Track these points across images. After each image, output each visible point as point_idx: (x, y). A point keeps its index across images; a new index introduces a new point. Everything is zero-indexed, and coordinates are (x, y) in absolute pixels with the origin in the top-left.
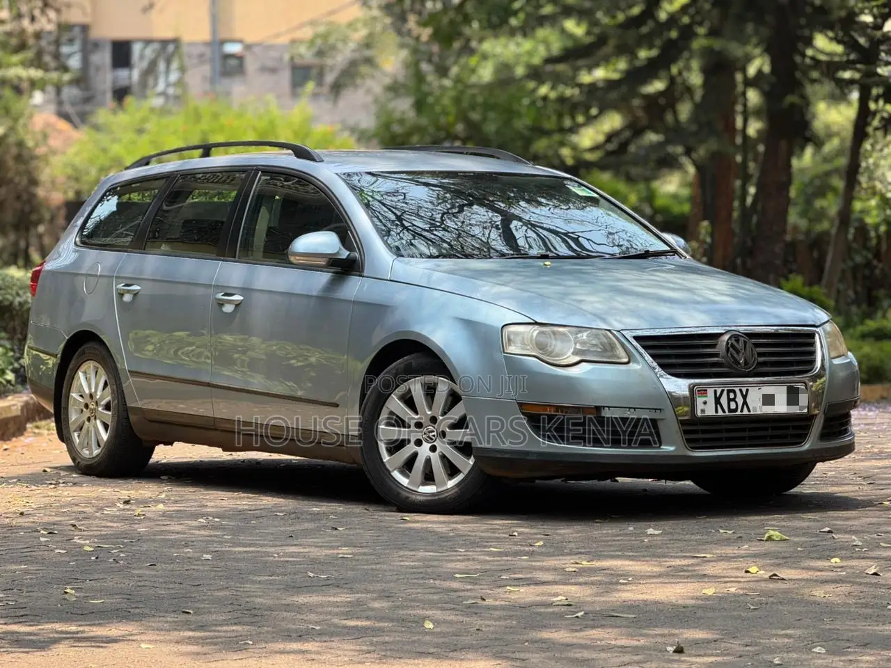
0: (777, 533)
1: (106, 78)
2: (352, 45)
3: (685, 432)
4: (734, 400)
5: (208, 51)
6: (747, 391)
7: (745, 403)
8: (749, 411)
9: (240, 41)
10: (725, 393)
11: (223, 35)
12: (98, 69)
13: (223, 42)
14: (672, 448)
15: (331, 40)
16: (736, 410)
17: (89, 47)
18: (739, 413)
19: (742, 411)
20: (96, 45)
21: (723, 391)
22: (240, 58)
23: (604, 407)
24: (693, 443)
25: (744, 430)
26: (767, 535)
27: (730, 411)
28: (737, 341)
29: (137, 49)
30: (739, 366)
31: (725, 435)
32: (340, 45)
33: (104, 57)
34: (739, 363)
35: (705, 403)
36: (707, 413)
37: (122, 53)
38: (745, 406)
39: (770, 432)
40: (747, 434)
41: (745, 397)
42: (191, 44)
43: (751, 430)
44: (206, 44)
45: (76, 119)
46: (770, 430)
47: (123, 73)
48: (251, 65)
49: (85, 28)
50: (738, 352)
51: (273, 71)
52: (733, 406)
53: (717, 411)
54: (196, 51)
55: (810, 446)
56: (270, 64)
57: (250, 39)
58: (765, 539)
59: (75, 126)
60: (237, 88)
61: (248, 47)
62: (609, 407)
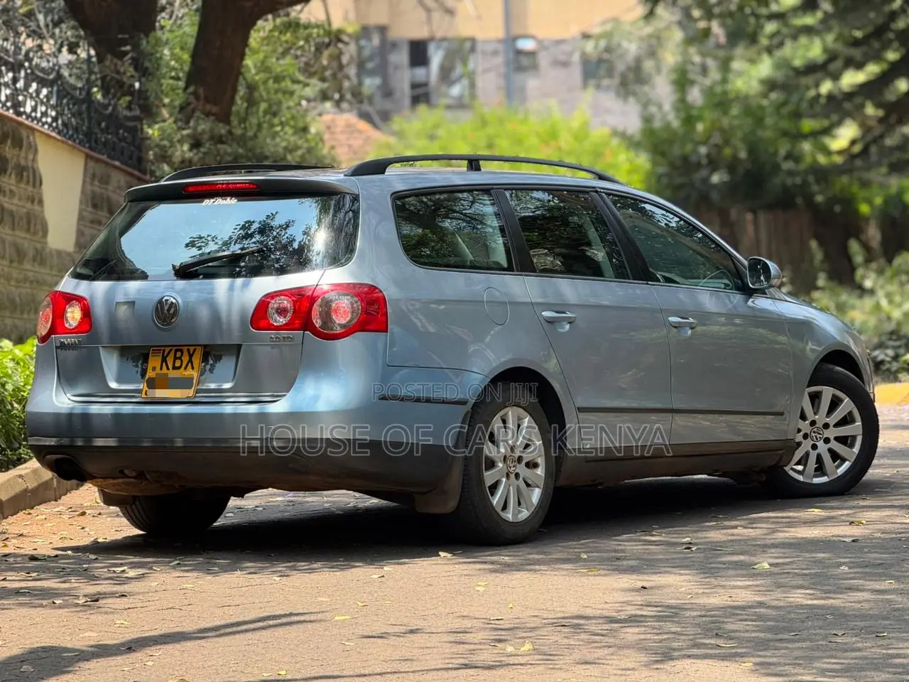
1: (404, 77)
5: (501, 48)
9: (533, 37)
11: (516, 31)
12: (397, 68)
13: (515, 39)
17: (388, 46)
20: (395, 45)
22: (531, 54)
29: (432, 48)
32: (624, 44)
33: (401, 57)
37: (419, 53)
42: (485, 42)
44: (500, 41)
45: (376, 118)
47: (420, 73)
48: (544, 60)
49: (383, 30)
51: (565, 64)
54: (490, 48)
56: (562, 58)
57: (541, 34)
59: (375, 126)
60: (531, 83)
61: (540, 43)
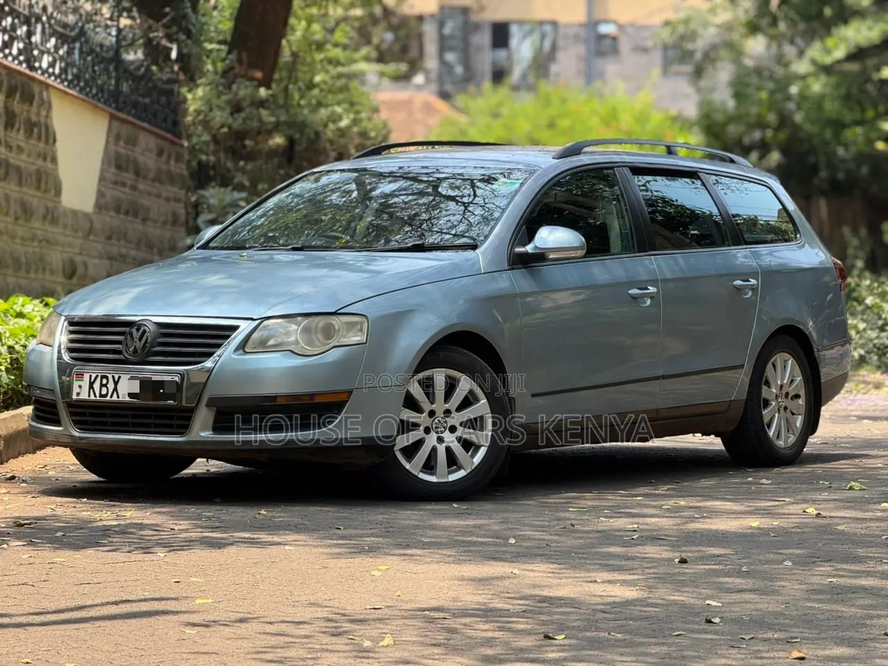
1: (486, 58)
2: (712, 31)
3: (73, 414)
4: (105, 386)
5: (583, 32)
6: (119, 377)
7: (115, 389)
8: (118, 397)
9: (615, 22)
10: (99, 379)
11: (598, 15)
12: (478, 49)
13: (597, 23)
15: (693, 26)
16: (106, 396)
17: (469, 28)
18: (108, 398)
19: (111, 397)
20: (477, 27)
21: (97, 376)
22: (614, 38)
27: (101, 396)
28: (138, 330)
29: (514, 29)
32: (701, 31)
33: (484, 39)
35: (80, 387)
36: (81, 397)
37: (501, 35)
38: (115, 393)
41: (116, 383)
42: (568, 26)
43: (133, 416)
44: (581, 25)
47: (501, 53)
48: (625, 45)
49: (465, 11)
51: (645, 50)
52: (104, 391)
53: (89, 396)
54: (571, 32)
56: (642, 43)
57: (622, 19)
60: (611, 68)
61: (621, 27)
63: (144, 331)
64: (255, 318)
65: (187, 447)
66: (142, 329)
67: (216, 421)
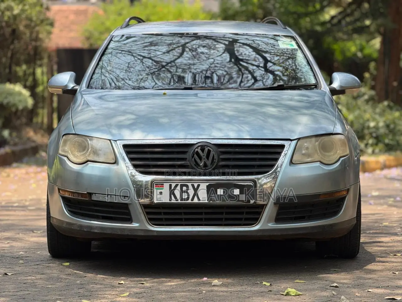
0: (293, 290)
3: (148, 213)
14: (137, 225)
23: (93, 193)
24: (154, 221)
25: (201, 213)
26: (286, 292)
28: (203, 150)
30: (199, 167)
31: (184, 217)
34: (199, 165)
39: (224, 216)
40: (203, 216)
43: (206, 213)
46: (224, 215)
50: (200, 158)
55: (260, 227)
58: (285, 294)
62: (95, 194)
63: (209, 151)
64: (292, 139)
65: (259, 234)
66: (206, 149)
67: (278, 214)
